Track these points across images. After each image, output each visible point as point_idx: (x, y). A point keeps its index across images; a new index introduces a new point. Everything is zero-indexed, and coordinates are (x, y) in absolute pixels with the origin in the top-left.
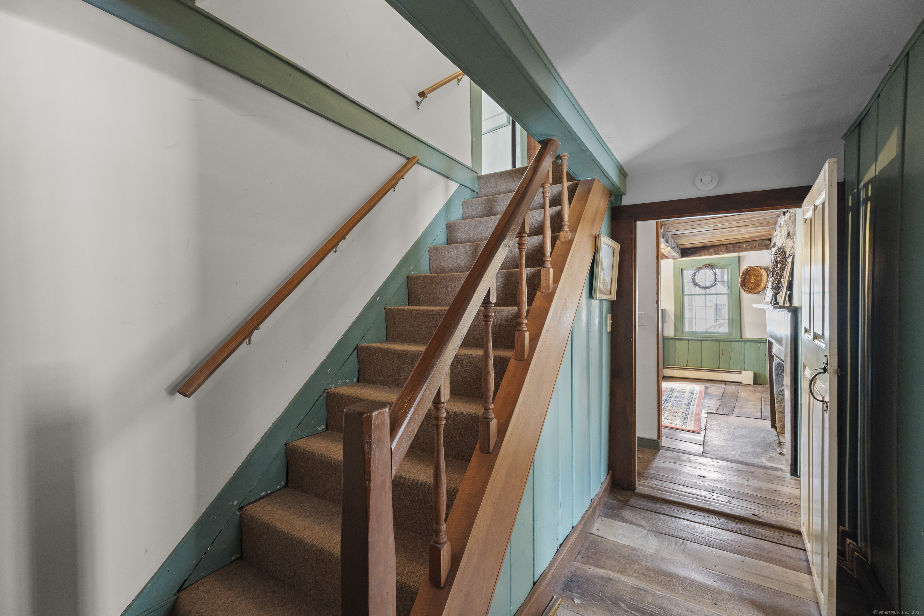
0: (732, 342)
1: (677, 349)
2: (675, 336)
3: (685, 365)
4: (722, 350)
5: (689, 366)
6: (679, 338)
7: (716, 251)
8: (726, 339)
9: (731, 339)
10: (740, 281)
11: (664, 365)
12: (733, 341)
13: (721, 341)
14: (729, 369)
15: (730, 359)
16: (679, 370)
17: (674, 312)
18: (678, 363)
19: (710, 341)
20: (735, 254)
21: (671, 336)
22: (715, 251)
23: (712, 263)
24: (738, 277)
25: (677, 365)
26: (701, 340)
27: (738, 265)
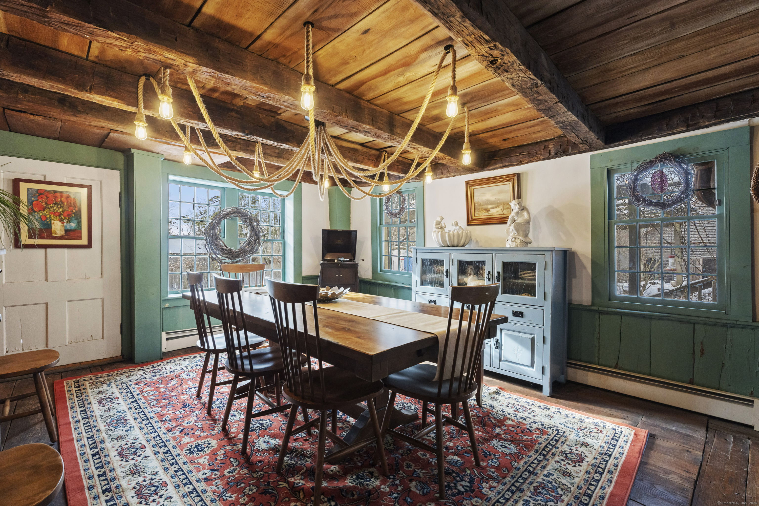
0: (727, 327)
1: (597, 330)
2: (593, 304)
3: (614, 366)
4: (702, 343)
5: (621, 369)
6: (600, 309)
7: (690, 118)
8: (711, 320)
9: (725, 321)
10: (752, 184)
11: (569, 358)
12: (730, 327)
13: (698, 323)
14: (719, 389)
15: (723, 367)
16: (599, 375)
17: (590, 257)
18: (599, 359)
19: (671, 320)
20: (745, 122)
21: (584, 303)
22: (687, 119)
23: (679, 149)
24: (749, 175)
25: (597, 362)
26: (651, 318)
27: (749, 147)
